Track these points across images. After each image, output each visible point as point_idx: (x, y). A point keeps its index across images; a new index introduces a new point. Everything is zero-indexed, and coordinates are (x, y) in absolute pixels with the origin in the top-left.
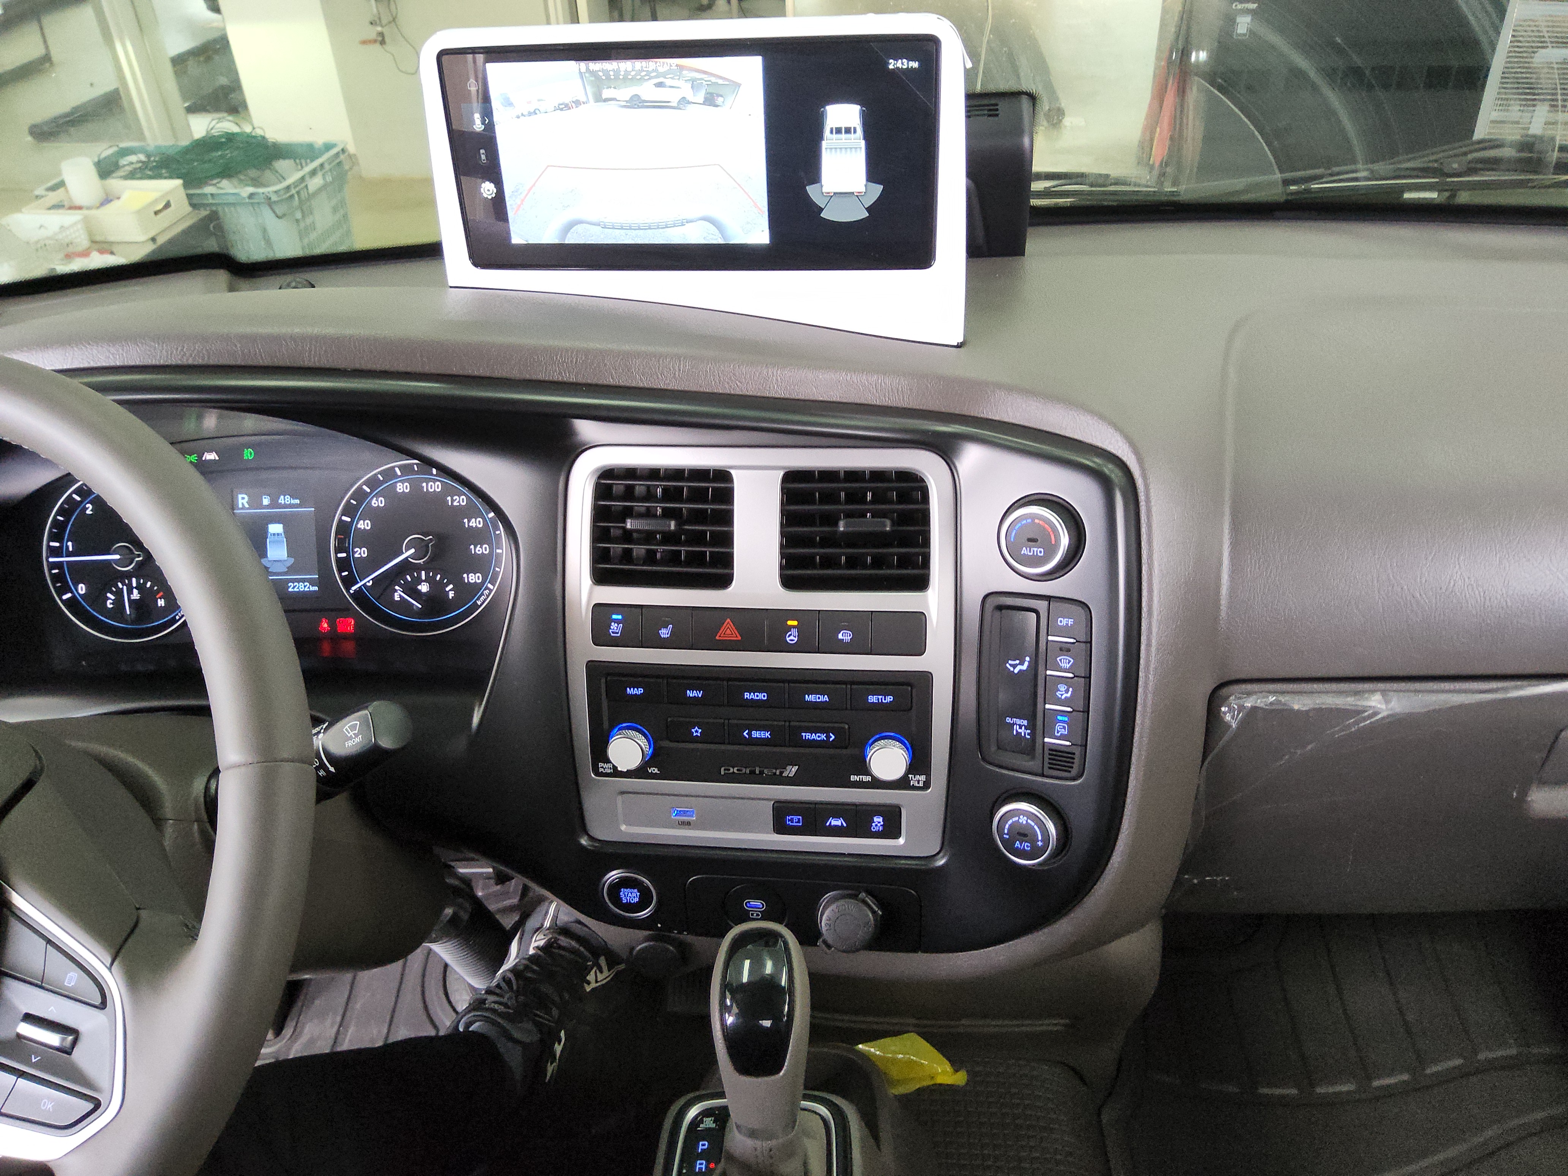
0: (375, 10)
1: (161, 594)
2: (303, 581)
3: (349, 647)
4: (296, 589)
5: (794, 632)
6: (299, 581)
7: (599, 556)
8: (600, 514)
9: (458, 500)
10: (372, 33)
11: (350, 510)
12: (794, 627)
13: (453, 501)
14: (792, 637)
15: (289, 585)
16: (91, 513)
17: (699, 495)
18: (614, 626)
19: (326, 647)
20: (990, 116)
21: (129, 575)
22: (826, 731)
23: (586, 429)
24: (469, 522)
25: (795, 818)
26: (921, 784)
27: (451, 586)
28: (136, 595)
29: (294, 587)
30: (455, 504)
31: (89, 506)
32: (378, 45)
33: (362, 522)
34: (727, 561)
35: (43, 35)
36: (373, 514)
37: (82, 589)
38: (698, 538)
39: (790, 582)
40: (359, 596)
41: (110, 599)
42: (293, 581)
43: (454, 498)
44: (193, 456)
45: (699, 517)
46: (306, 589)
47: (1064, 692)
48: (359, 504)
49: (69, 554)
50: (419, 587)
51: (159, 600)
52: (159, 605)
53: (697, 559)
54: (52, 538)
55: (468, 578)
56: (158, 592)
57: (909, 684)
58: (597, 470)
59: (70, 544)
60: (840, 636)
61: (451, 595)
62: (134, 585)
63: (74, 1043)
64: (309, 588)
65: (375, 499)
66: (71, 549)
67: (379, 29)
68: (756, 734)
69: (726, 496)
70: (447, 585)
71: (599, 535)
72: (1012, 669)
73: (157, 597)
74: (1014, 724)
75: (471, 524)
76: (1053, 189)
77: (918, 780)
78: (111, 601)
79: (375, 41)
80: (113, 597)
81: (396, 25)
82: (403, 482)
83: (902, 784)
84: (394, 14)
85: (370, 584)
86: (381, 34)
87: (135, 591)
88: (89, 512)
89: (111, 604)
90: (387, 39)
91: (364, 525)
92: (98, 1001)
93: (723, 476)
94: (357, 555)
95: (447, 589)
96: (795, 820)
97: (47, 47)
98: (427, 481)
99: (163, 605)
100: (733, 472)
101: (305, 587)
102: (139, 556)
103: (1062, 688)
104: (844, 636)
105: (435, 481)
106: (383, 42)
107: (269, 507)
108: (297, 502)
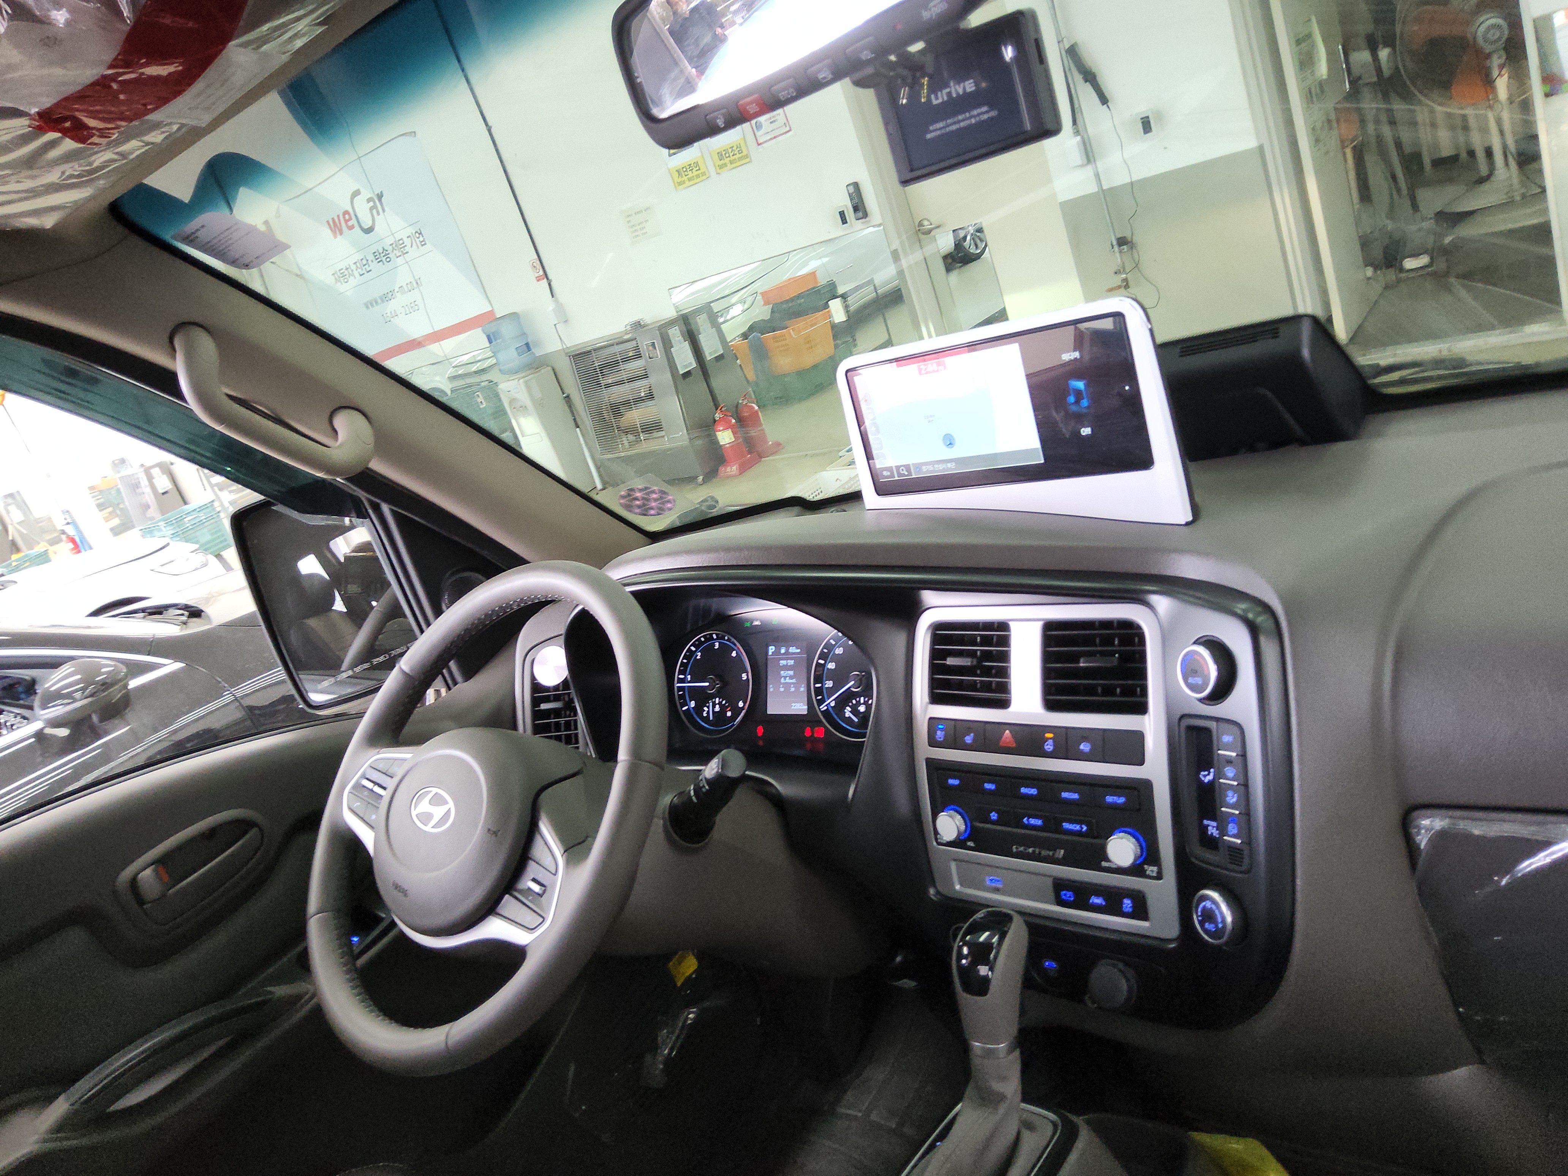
0: (1119, 260)
3: (821, 746)
5: (1050, 742)
7: (934, 684)
8: (936, 655)
10: (1118, 280)
11: (823, 656)
12: (1051, 738)
14: (1048, 747)
17: (987, 640)
18: (939, 733)
19: (809, 746)
20: (1273, 338)
21: (713, 696)
22: (1080, 822)
23: (929, 597)
25: (1069, 894)
26: (1155, 874)
28: (717, 708)
29: (794, 706)
31: (699, 653)
32: (1122, 289)
34: (1004, 688)
35: (887, 326)
36: (837, 659)
37: (693, 704)
38: (987, 672)
39: (1051, 705)
40: (826, 713)
45: (988, 656)
47: (1232, 798)
48: (829, 652)
49: (689, 682)
50: (859, 708)
51: (727, 712)
52: (727, 715)
53: (987, 687)
54: (680, 673)
56: (727, 707)
57: (1135, 789)
58: (930, 626)
59: (689, 676)
60: (1082, 747)
62: (717, 702)
63: (544, 892)
65: (839, 649)
67: (1124, 276)
68: (1033, 821)
69: (1005, 641)
71: (935, 668)
72: (1203, 779)
74: (1208, 826)
76: (1410, 377)
77: (1151, 870)
79: (1119, 287)
80: (707, 710)
81: (1139, 270)
83: (1136, 870)
84: (1137, 260)
85: (833, 704)
86: (1126, 280)
87: (717, 706)
88: (698, 657)
89: (706, 714)
90: (1130, 284)
91: (831, 666)
92: (554, 872)
93: (1003, 626)
94: (826, 686)
96: (1067, 895)
97: (889, 335)
99: (730, 716)
100: (1011, 624)
102: (718, 684)
103: (1230, 793)
104: (1085, 747)
106: (1127, 287)
107: (784, 654)
108: (799, 651)
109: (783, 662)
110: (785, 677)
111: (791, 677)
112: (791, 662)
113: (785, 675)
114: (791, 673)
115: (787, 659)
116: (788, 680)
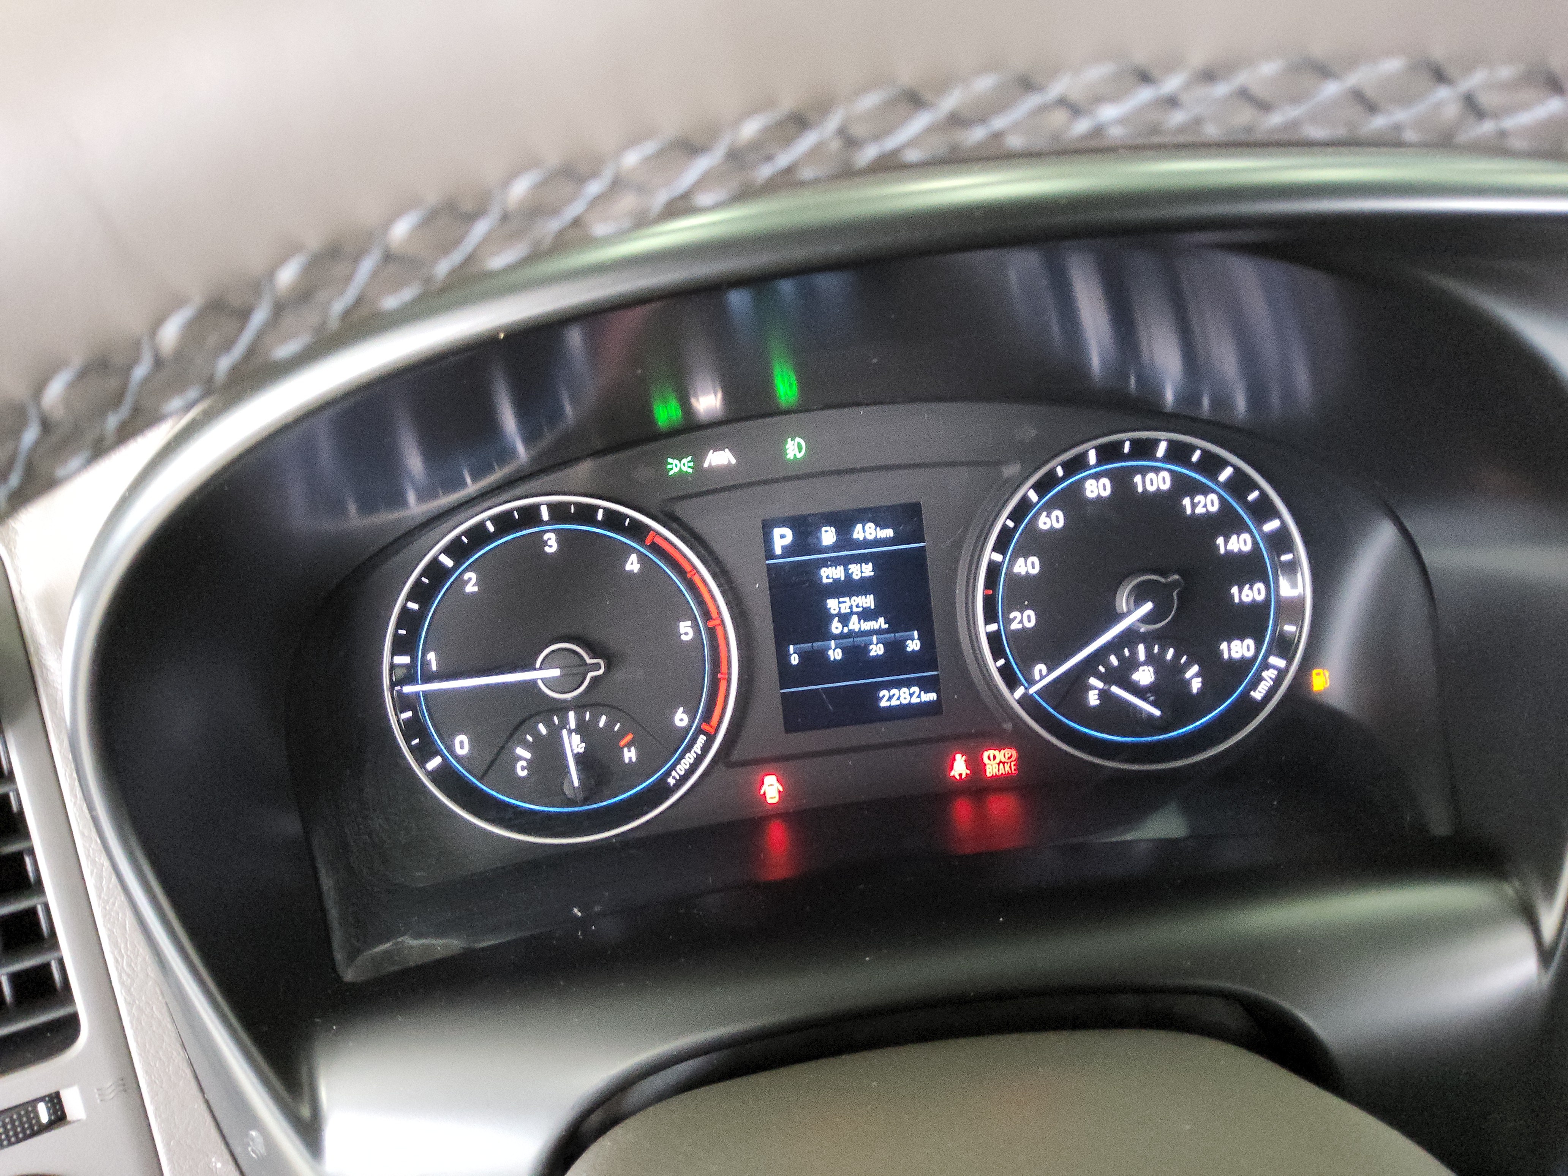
1: (630, 737)
2: (908, 684)
3: (1006, 802)
4: (894, 702)
6: (899, 685)
9: (1202, 504)
13: (1194, 506)
15: (881, 694)
16: (476, 589)
19: (964, 807)
24: (1226, 543)
27: (1195, 669)
28: (575, 745)
29: (890, 698)
30: (1200, 510)
31: (471, 576)
33: (1021, 560)
36: (1043, 544)
37: (462, 744)
41: (521, 758)
42: (888, 686)
43: (1196, 500)
44: (685, 461)
46: (915, 700)
48: (1017, 527)
49: (428, 678)
51: (626, 750)
52: (627, 761)
54: (400, 646)
55: (1230, 650)
56: (622, 734)
59: (431, 656)
61: (1196, 685)
62: (573, 725)
64: (919, 696)
65: (1045, 513)
66: (434, 667)
70: (1188, 665)
73: (622, 743)
75: (1229, 547)
78: (524, 763)
80: (527, 755)
82: (1097, 476)
87: (575, 738)
88: (471, 588)
89: (523, 768)
91: (1027, 565)
94: (1015, 626)
95: (1188, 675)
98: (1143, 471)
99: (634, 760)
101: (911, 695)
102: (597, 667)
105: (1157, 470)
107: (834, 548)
108: (889, 533)
109: (830, 574)
110: (844, 619)
111: (865, 614)
112: (863, 571)
113: (845, 609)
114: (868, 601)
115: (845, 562)
116: (855, 624)
